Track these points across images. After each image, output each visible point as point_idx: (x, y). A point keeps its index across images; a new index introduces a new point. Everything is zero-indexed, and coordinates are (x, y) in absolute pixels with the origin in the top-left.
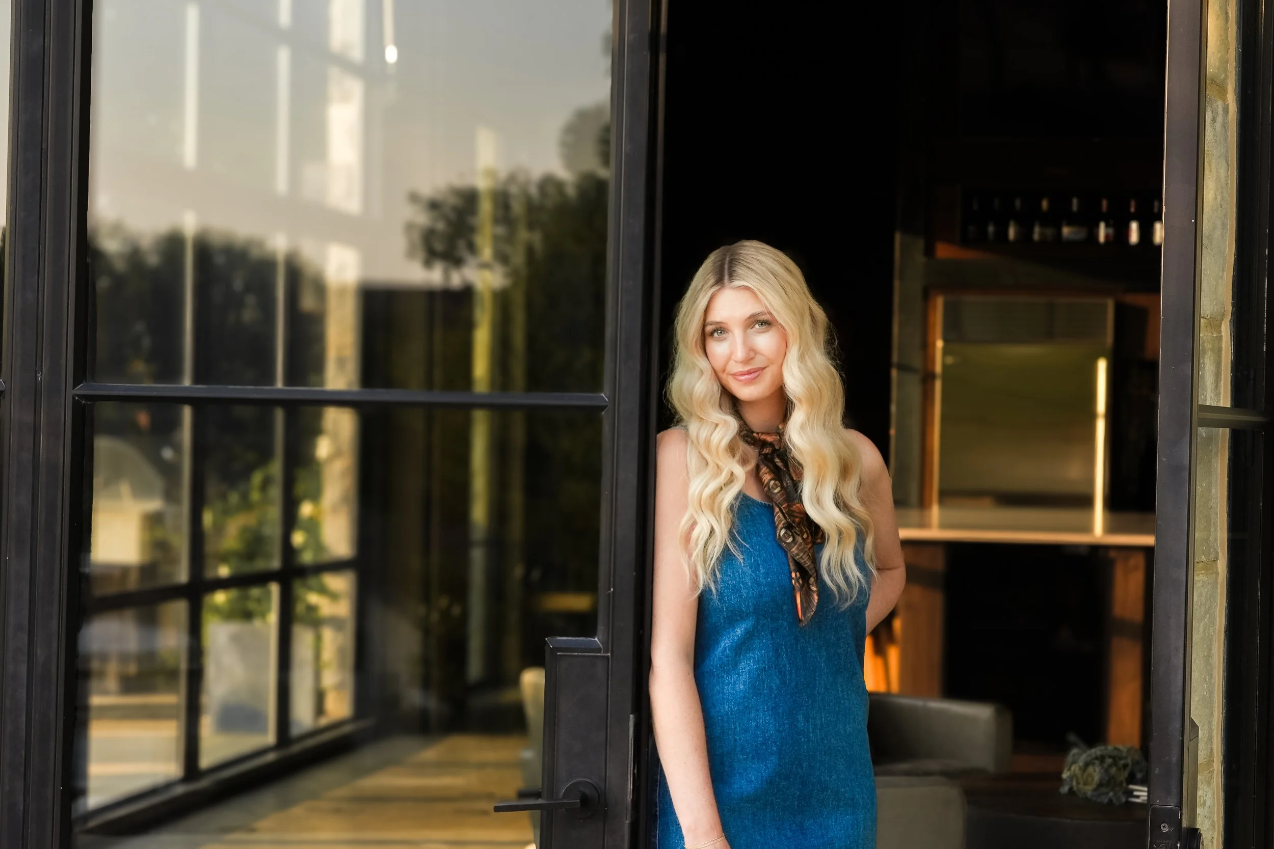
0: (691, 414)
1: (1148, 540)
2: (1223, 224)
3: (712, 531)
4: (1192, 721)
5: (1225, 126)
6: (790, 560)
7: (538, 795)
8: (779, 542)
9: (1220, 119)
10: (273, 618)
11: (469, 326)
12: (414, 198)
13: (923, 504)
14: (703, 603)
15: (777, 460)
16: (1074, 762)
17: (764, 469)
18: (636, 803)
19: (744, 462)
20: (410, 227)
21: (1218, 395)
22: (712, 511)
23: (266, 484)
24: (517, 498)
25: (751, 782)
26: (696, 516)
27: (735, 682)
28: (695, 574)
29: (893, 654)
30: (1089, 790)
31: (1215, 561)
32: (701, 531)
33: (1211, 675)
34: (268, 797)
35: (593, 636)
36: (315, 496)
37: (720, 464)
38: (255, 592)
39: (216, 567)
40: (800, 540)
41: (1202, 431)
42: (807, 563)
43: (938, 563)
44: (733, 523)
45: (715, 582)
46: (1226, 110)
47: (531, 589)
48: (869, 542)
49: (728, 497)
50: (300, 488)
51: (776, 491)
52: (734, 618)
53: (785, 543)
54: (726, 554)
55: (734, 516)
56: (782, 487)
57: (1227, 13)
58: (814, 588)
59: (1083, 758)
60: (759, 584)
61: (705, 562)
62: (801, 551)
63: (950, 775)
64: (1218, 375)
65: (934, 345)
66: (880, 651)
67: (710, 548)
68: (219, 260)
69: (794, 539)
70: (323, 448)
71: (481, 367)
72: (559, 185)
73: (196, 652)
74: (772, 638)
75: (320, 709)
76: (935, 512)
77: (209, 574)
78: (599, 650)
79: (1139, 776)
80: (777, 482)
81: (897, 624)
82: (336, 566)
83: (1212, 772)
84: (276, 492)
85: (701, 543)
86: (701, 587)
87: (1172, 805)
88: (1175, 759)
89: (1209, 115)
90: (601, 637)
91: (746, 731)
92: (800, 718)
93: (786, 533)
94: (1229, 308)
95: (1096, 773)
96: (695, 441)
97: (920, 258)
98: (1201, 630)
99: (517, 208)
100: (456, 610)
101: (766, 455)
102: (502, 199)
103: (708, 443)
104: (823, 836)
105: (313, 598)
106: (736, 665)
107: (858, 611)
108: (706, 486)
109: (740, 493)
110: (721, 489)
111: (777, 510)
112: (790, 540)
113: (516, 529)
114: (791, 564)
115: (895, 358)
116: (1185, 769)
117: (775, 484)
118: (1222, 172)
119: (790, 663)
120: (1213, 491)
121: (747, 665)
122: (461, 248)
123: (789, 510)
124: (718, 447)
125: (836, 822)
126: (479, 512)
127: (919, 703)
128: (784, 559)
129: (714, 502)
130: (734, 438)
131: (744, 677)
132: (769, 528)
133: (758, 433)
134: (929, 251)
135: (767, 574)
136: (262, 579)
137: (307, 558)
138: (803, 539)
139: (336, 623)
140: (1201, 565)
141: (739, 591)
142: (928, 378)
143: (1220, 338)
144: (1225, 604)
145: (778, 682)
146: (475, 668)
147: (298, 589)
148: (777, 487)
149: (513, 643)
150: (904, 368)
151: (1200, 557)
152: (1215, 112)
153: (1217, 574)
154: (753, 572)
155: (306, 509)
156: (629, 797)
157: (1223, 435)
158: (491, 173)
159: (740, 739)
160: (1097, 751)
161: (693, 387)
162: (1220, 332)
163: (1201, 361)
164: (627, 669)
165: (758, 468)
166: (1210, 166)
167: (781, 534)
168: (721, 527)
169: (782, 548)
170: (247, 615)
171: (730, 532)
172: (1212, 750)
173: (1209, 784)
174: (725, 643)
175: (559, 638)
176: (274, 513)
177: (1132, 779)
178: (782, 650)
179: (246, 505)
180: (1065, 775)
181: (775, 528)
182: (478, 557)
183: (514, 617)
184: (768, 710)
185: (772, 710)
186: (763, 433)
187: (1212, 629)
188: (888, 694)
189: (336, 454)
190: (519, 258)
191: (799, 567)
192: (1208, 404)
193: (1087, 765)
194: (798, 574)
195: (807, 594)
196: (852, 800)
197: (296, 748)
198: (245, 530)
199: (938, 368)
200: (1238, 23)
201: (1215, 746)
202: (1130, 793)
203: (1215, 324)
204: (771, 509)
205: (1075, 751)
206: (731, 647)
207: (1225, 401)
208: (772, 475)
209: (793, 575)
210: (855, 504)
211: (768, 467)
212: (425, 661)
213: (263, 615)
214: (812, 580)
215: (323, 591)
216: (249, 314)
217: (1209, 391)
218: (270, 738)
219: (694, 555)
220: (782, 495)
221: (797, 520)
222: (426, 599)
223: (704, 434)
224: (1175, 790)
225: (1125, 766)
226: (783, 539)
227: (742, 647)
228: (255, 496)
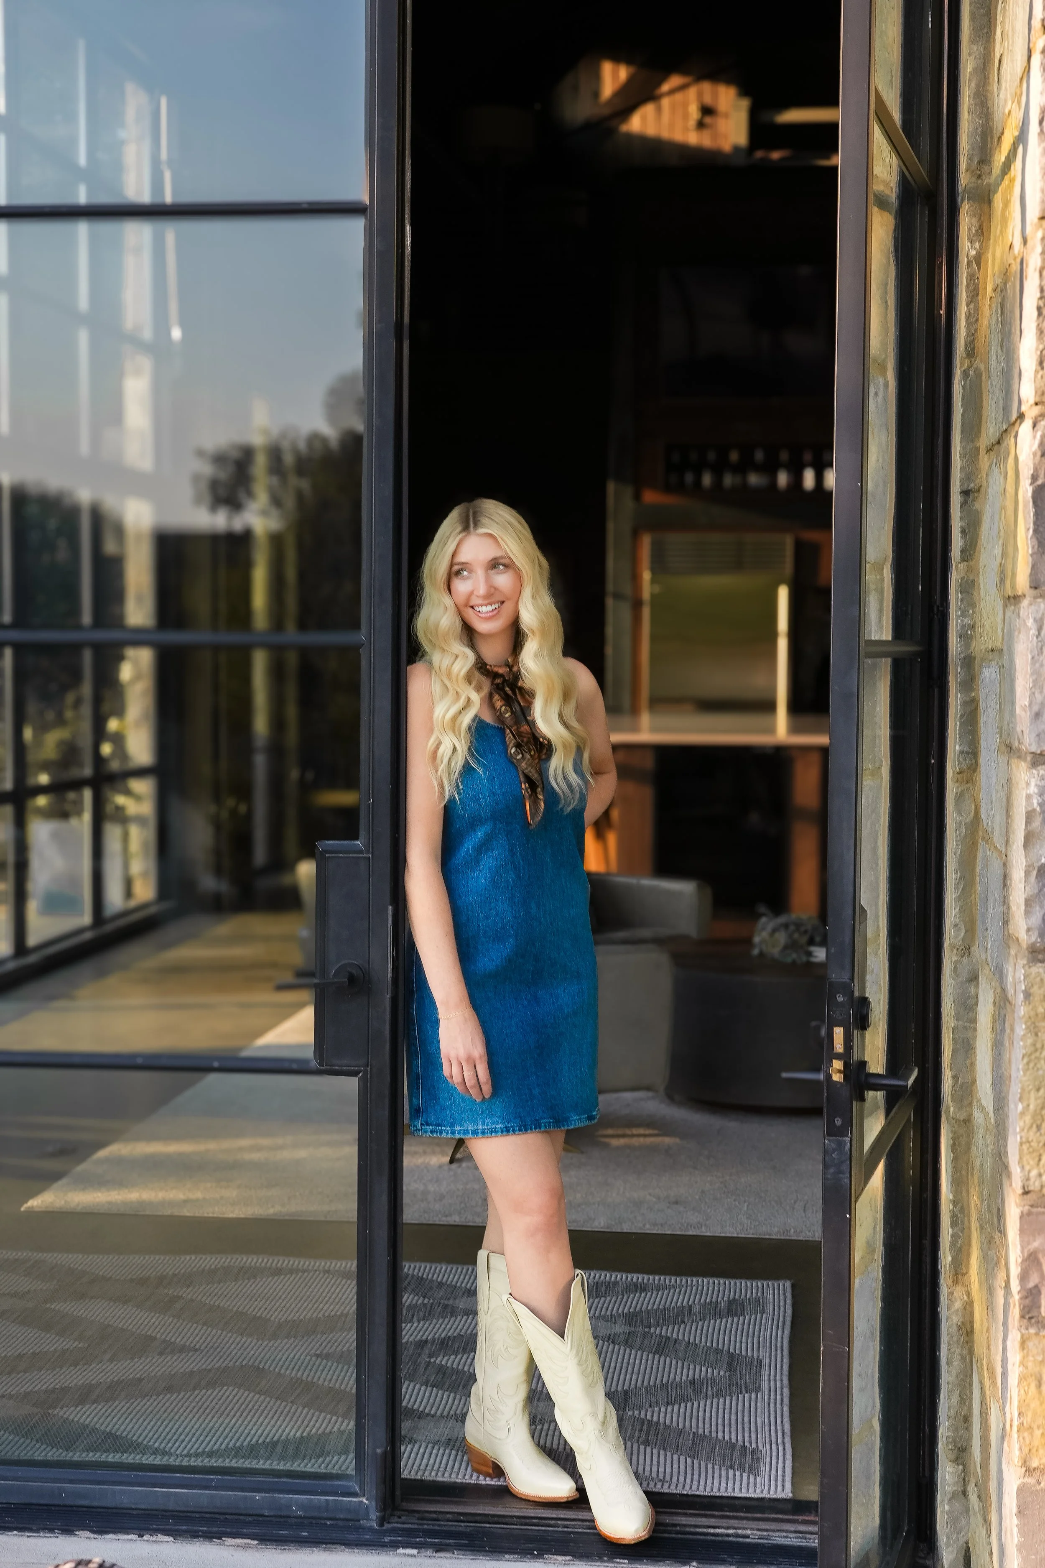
0: (434, 646)
1: (823, 740)
2: (884, 482)
3: (454, 749)
4: (862, 907)
5: (885, 399)
6: (521, 773)
7: (312, 974)
8: (510, 760)
9: (881, 394)
10: (87, 817)
11: (247, 566)
12: (200, 453)
13: (635, 711)
14: (449, 813)
15: (507, 689)
16: (763, 929)
17: (496, 697)
18: (395, 980)
19: (478, 689)
20: (196, 478)
21: (881, 628)
22: (454, 732)
23: (78, 703)
24: (292, 712)
25: (493, 960)
26: (441, 737)
27: (477, 877)
28: (442, 786)
29: (612, 838)
30: (775, 951)
31: (880, 768)
32: (445, 750)
33: (877, 864)
34: (86, 968)
35: (357, 839)
36: (120, 712)
37: (459, 690)
38: (71, 795)
39: (36, 775)
40: (528, 756)
41: (869, 661)
42: (535, 776)
43: (648, 762)
44: (471, 742)
45: (459, 793)
46: (886, 386)
47: (306, 788)
48: (586, 756)
49: (467, 719)
50: (106, 707)
51: (507, 716)
52: (474, 823)
53: (516, 759)
54: (467, 769)
55: (471, 736)
56: (512, 712)
57: (886, 302)
58: (541, 797)
59: (771, 926)
60: (494, 794)
61: (449, 775)
62: (529, 765)
63: (659, 941)
64: (881, 611)
65: (641, 577)
66: (600, 835)
67: (453, 764)
68: (32, 510)
69: (523, 755)
70: (126, 672)
71: (259, 598)
72: (324, 440)
73: (22, 847)
74: (508, 840)
75: (128, 893)
76: (645, 719)
77: (31, 781)
78: (361, 852)
79: (818, 939)
80: (508, 708)
81: (615, 814)
82: (140, 773)
83: (879, 945)
84: (86, 710)
85: (446, 760)
86: (447, 797)
87: (845, 978)
88: (847, 939)
89: (872, 391)
90: (363, 841)
91: (487, 918)
92: (533, 905)
93: (516, 751)
94: (890, 554)
95: (782, 938)
96: (438, 670)
97: (629, 504)
98: (869, 826)
99: (289, 459)
100: (243, 808)
101: (497, 685)
102: (275, 453)
103: (449, 675)
104: (553, 1003)
105: (121, 800)
106: (478, 863)
107: (578, 814)
108: (447, 710)
109: (476, 716)
110: (460, 712)
111: (508, 731)
112: (519, 757)
113: (292, 737)
114: (521, 777)
115: (610, 587)
116: (856, 948)
117: (506, 709)
118: (884, 438)
119: (523, 860)
120: (878, 709)
121: (488, 863)
122: (242, 495)
123: (519, 731)
124: (458, 676)
125: (564, 991)
126: (261, 724)
127: (632, 881)
128: (515, 773)
129: (454, 724)
130: (471, 669)
131: (486, 872)
132: (501, 747)
133: (491, 666)
134: (637, 497)
135: (501, 786)
136: (77, 785)
137: (115, 766)
138: (531, 756)
139: (140, 820)
140: (867, 772)
141: (478, 800)
142: (637, 604)
143: (882, 580)
144: (888, 804)
145: (513, 876)
146: (260, 855)
147: (108, 792)
148: (508, 711)
149: (291, 835)
150: (617, 596)
151: (867, 765)
152: (877, 388)
153: (882, 778)
154: (489, 783)
155: (113, 725)
156: (390, 975)
157: (886, 665)
158: (265, 432)
159: (483, 925)
160: (782, 919)
161: (439, 622)
162: (883, 574)
163: (867, 599)
164: (385, 867)
165: (491, 696)
166: (873, 433)
167: (512, 752)
168: (461, 745)
169: (512, 763)
170: (64, 815)
171: (469, 749)
172: (878, 926)
173: (876, 954)
174: (468, 845)
175: (327, 842)
176: (86, 726)
177: (811, 942)
178: (516, 849)
179: (60, 721)
180: (757, 939)
181: (506, 747)
182: (260, 761)
183: (292, 813)
184: (505, 900)
185: (509, 900)
186: (495, 666)
187: (877, 826)
188: (608, 874)
189: (137, 677)
190: (290, 502)
191: (528, 779)
192: (873, 639)
193: (774, 931)
194: (527, 785)
195: (535, 802)
196: (578, 972)
197: (108, 928)
198: (61, 743)
199: (646, 594)
200: (896, 310)
201: (881, 924)
202: (810, 954)
203: (878, 568)
204: (502, 731)
205: (764, 920)
206: (473, 848)
207: (886, 635)
208: (503, 702)
209: (523, 786)
210: (574, 724)
211: (500, 695)
212: (217, 852)
213: (79, 813)
214: (539, 790)
215: (128, 793)
216: (62, 554)
217: (873, 624)
218: (86, 919)
219: (440, 769)
220: (512, 719)
221: (525, 740)
222: (217, 798)
223: (446, 662)
224: (848, 966)
225: (806, 932)
226: (514, 756)
227: (483, 848)
228: (69, 714)
